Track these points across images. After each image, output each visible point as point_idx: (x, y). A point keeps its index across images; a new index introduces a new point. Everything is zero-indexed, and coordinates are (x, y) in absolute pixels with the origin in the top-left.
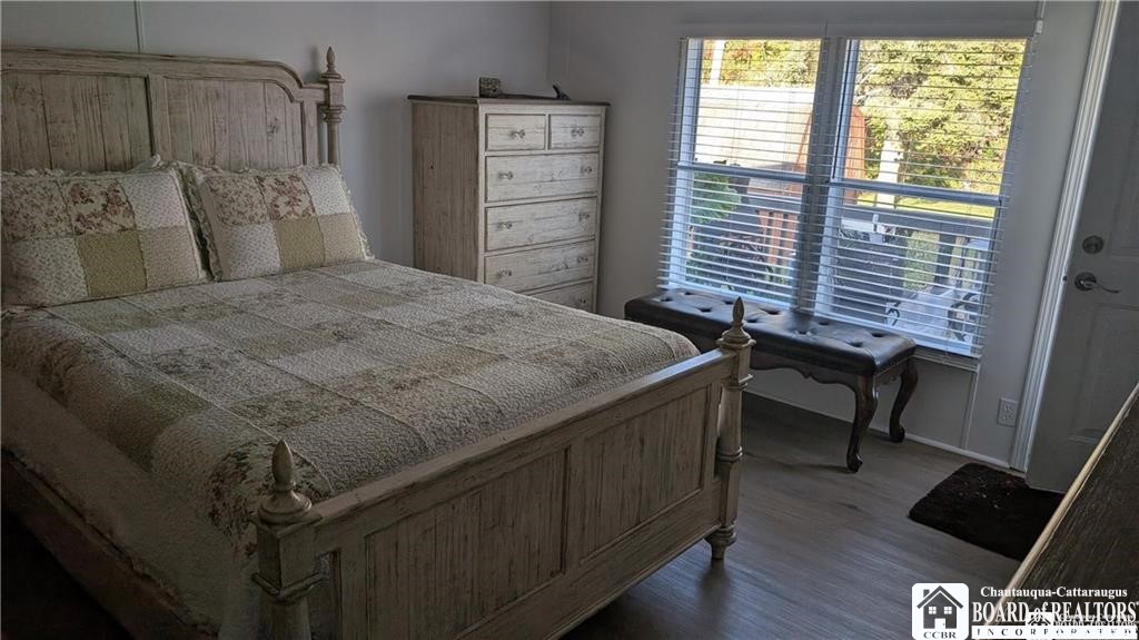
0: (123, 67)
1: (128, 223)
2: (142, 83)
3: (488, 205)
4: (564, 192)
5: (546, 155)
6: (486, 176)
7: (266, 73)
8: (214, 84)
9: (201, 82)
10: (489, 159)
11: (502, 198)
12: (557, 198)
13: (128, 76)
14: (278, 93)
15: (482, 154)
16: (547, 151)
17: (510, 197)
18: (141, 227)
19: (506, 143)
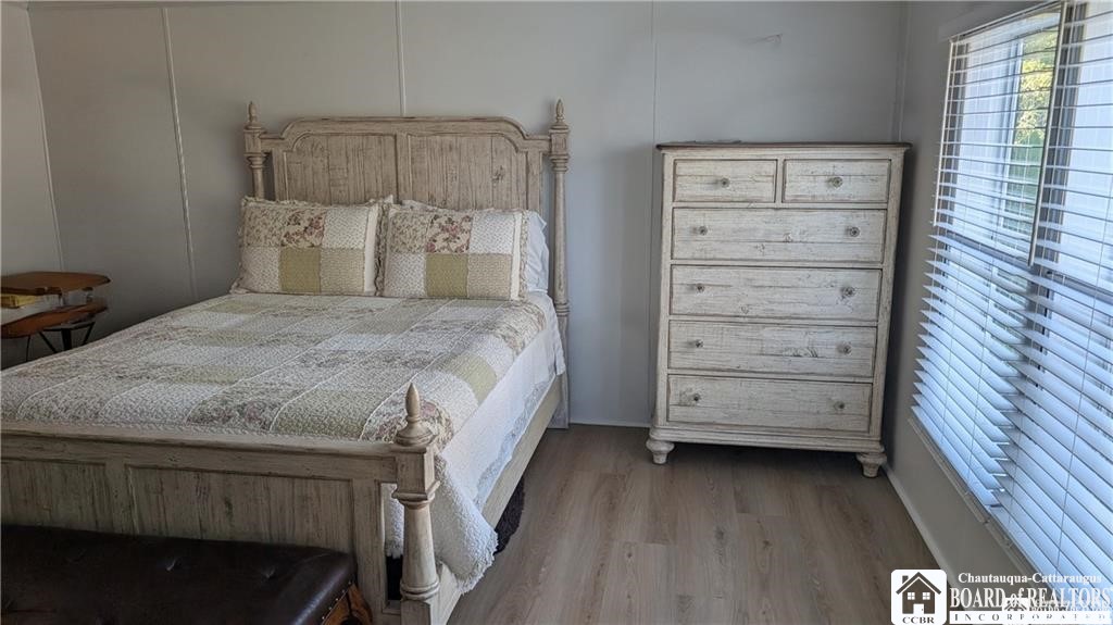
0: (378, 128)
1: (317, 243)
2: (392, 138)
3: (673, 262)
4: (812, 258)
5: (777, 209)
6: (673, 230)
7: (493, 127)
8: (448, 138)
9: (438, 137)
10: (676, 212)
11: (697, 255)
12: (799, 264)
13: (382, 135)
14: (503, 145)
15: (668, 205)
16: (779, 204)
17: (708, 256)
18: (325, 246)
19: (707, 193)
